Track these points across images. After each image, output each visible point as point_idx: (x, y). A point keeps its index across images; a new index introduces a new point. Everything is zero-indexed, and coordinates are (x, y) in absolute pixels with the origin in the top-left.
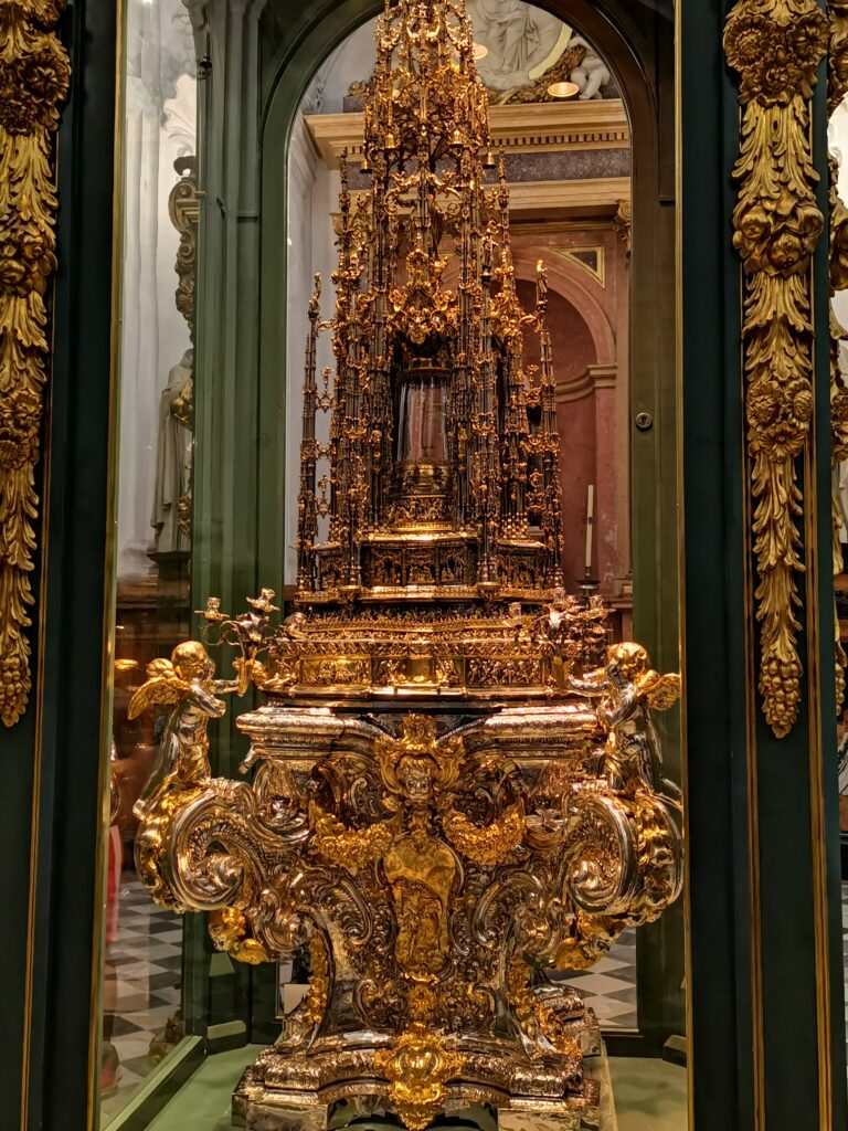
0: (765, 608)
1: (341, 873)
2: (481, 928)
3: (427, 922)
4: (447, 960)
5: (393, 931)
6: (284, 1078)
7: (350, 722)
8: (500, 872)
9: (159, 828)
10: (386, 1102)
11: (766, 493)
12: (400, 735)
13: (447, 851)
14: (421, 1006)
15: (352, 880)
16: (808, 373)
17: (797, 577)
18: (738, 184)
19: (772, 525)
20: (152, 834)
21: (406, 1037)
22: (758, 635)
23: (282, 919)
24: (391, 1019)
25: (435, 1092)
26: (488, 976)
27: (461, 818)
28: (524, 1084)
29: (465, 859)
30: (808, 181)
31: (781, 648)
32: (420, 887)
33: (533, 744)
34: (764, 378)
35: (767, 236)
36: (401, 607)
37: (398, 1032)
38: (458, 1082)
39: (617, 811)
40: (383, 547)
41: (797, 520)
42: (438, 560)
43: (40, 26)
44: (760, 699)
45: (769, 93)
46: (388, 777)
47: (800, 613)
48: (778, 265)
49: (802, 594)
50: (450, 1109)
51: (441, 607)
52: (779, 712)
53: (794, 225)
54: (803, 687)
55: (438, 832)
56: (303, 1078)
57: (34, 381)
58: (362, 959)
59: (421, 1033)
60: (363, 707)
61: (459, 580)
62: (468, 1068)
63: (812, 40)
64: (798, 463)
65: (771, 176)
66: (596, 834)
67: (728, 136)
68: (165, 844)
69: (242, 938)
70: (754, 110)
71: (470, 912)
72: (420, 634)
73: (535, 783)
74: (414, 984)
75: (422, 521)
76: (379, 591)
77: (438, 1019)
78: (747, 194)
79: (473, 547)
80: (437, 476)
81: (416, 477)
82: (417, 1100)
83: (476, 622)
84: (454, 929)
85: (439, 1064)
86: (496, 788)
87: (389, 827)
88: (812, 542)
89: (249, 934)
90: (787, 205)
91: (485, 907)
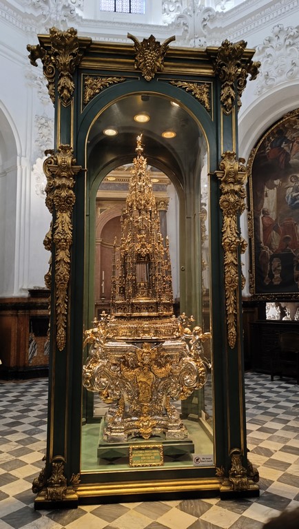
0: (229, 322)
1: (127, 380)
2: (159, 392)
3: (147, 391)
4: (151, 399)
5: (139, 393)
6: (116, 429)
7: (131, 345)
8: (163, 379)
9: (90, 372)
10: (139, 433)
11: (229, 297)
12: (142, 348)
13: (152, 374)
14: (145, 410)
15: (129, 382)
16: (237, 273)
17: (235, 315)
18: (223, 233)
19: (230, 304)
20: (88, 374)
21: (142, 418)
22: (227, 327)
23: (115, 392)
24: (137, 414)
25: (150, 430)
26: (161, 402)
27: (156, 366)
28: (171, 427)
29: (156, 376)
30: (236, 233)
31: (233, 330)
32: (145, 383)
33: (173, 349)
34: (229, 274)
35: (230, 245)
36: (140, 317)
37: (140, 416)
38: (155, 427)
39: (194, 364)
40: (136, 304)
41: (235, 303)
42: (148, 307)
43: (69, 188)
44: (228, 341)
45: (228, 214)
46: (139, 358)
47: (236, 322)
48: (231, 250)
49: (236, 318)
50: (154, 433)
51: (150, 318)
52: (232, 343)
53: (235, 243)
54: (237, 338)
55: (150, 370)
56: (120, 429)
57: (67, 270)
58: (131, 400)
59: (145, 417)
60: (134, 342)
61: (153, 311)
62: (157, 424)
63: (238, 205)
64: (235, 291)
65: (229, 232)
66: (189, 370)
67: (221, 222)
68: (92, 376)
69: (106, 397)
70: (225, 218)
71: (156, 388)
72: (146, 324)
73: (172, 358)
74: (143, 405)
75: (143, 297)
76: (135, 314)
77: (149, 413)
78: (225, 236)
79: (157, 303)
80: (145, 286)
81: (140, 286)
82: (146, 432)
83: (158, 321)
84: (152, 392)
85: (150, 424)
86: (162, 359)
87: (140, 370)
88: (238, 308)
89: (108, 396)
90: (234, 239)
91: (160, 387)
